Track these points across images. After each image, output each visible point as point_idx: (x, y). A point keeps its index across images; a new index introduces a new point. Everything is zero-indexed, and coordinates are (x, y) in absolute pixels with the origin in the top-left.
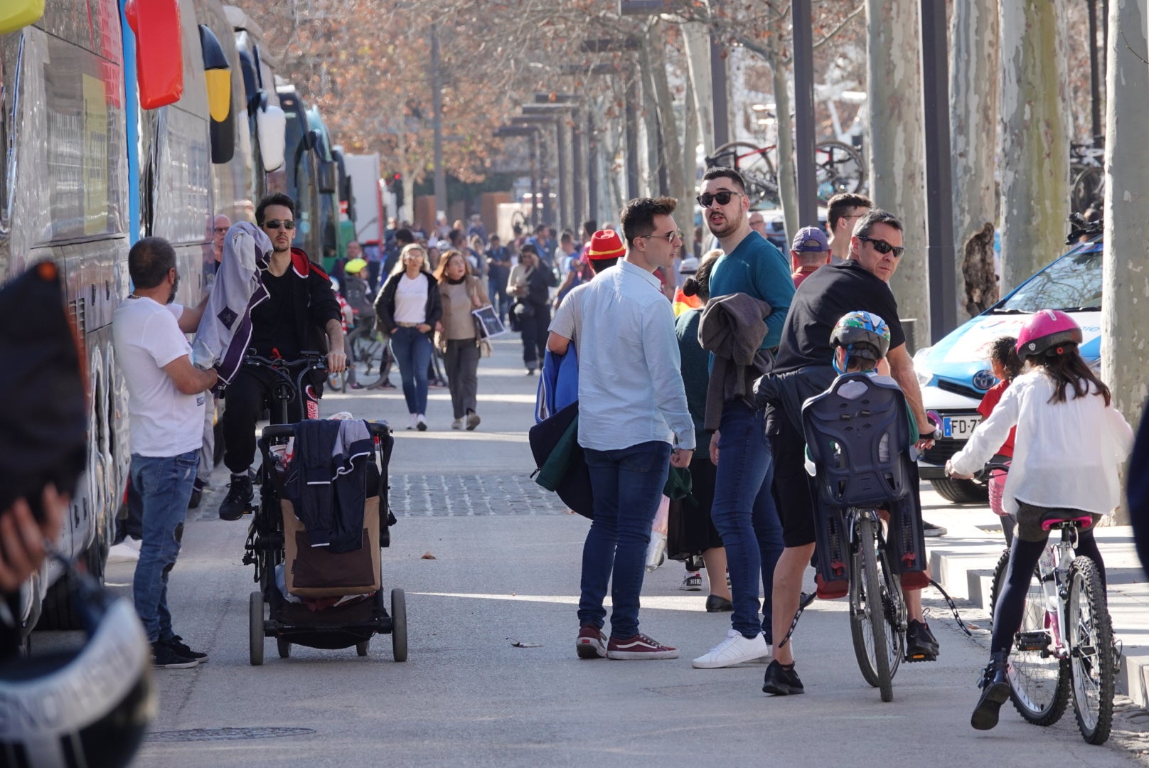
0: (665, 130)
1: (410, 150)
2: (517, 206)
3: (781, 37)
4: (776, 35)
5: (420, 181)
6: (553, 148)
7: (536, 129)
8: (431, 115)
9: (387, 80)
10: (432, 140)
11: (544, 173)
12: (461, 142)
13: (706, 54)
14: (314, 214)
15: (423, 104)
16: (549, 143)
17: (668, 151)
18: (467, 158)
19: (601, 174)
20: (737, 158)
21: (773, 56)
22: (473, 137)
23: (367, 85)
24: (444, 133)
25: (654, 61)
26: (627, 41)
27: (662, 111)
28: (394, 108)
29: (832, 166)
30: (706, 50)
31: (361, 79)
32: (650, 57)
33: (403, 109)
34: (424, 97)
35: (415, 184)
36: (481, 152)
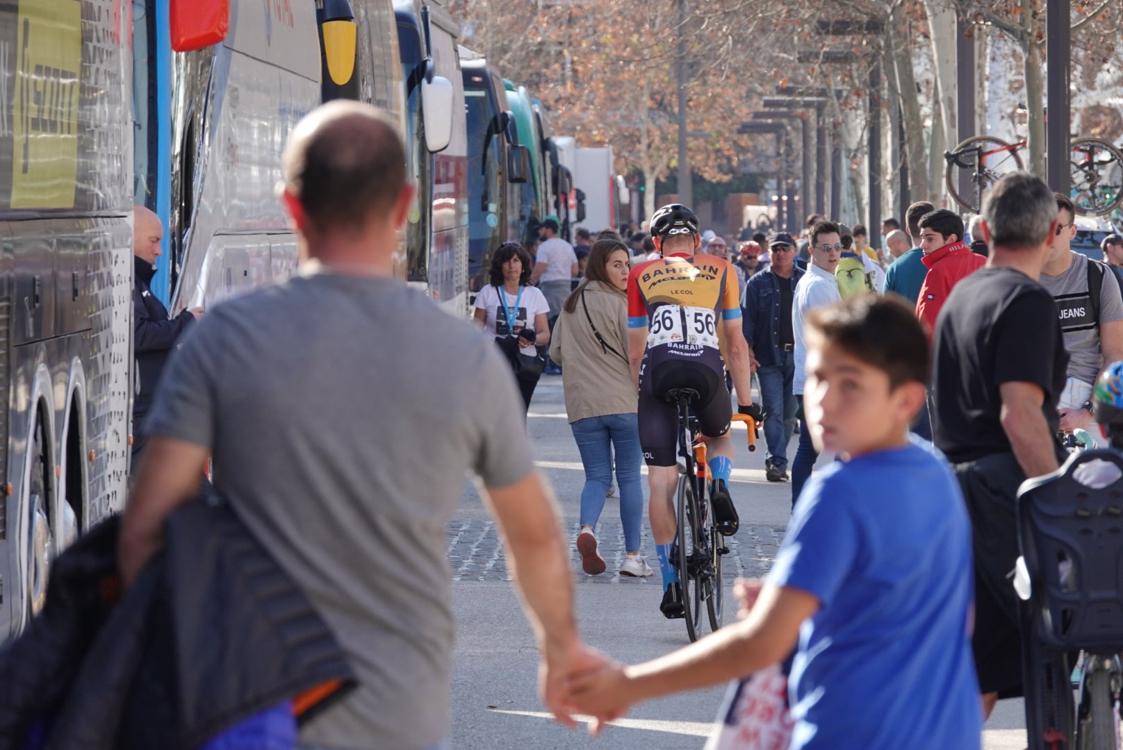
0: (907, 124)
1: (653, 146)
2: (764, 209)
3: (1035, 14)
4: (1030, 12)
5: (663, 179)
6: (798, 145)
7: (782, 126)
8: (676, 110)
9: (630, 71)
10: (676, 136)
11: (789, 174)
12: (707, 137)
13: (953, 38)
14: (503, 206)
15: (668, 97)
16: (794, 141)
17: (910, 148)
18: (713, 156)
19: (845, 175)
20: (982, 154)
21: (1026, 36)
22: (720, 134)
23: (609, 75)
24: (690, 128)
25: (897, 46)
26: (868, 23)
27: (904, 103)
28: (636, 101)
29: (1091, 168)
30: (953, 32)
31: (603, 68)
32: (893, 42)
33: (646, 101)
34: (668, 91)
35: (657, 182)
36: (729, 150)
